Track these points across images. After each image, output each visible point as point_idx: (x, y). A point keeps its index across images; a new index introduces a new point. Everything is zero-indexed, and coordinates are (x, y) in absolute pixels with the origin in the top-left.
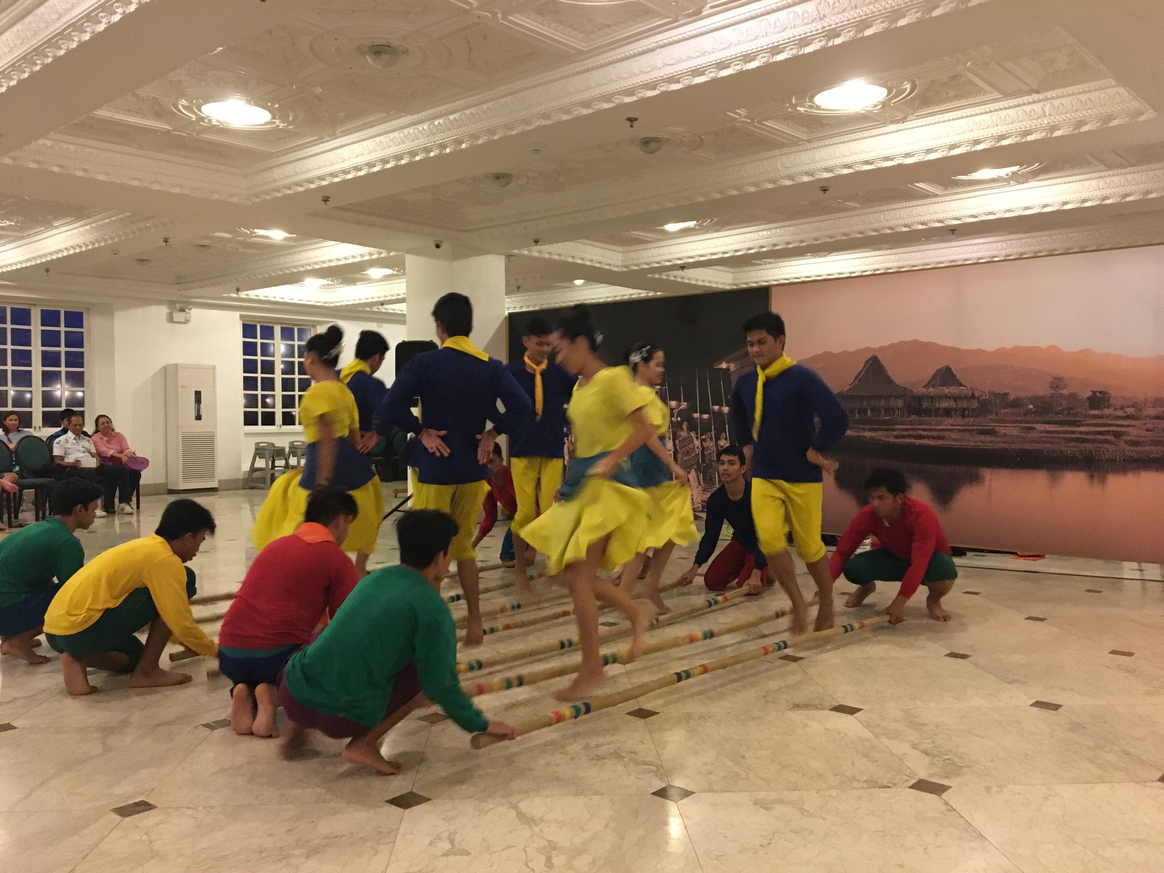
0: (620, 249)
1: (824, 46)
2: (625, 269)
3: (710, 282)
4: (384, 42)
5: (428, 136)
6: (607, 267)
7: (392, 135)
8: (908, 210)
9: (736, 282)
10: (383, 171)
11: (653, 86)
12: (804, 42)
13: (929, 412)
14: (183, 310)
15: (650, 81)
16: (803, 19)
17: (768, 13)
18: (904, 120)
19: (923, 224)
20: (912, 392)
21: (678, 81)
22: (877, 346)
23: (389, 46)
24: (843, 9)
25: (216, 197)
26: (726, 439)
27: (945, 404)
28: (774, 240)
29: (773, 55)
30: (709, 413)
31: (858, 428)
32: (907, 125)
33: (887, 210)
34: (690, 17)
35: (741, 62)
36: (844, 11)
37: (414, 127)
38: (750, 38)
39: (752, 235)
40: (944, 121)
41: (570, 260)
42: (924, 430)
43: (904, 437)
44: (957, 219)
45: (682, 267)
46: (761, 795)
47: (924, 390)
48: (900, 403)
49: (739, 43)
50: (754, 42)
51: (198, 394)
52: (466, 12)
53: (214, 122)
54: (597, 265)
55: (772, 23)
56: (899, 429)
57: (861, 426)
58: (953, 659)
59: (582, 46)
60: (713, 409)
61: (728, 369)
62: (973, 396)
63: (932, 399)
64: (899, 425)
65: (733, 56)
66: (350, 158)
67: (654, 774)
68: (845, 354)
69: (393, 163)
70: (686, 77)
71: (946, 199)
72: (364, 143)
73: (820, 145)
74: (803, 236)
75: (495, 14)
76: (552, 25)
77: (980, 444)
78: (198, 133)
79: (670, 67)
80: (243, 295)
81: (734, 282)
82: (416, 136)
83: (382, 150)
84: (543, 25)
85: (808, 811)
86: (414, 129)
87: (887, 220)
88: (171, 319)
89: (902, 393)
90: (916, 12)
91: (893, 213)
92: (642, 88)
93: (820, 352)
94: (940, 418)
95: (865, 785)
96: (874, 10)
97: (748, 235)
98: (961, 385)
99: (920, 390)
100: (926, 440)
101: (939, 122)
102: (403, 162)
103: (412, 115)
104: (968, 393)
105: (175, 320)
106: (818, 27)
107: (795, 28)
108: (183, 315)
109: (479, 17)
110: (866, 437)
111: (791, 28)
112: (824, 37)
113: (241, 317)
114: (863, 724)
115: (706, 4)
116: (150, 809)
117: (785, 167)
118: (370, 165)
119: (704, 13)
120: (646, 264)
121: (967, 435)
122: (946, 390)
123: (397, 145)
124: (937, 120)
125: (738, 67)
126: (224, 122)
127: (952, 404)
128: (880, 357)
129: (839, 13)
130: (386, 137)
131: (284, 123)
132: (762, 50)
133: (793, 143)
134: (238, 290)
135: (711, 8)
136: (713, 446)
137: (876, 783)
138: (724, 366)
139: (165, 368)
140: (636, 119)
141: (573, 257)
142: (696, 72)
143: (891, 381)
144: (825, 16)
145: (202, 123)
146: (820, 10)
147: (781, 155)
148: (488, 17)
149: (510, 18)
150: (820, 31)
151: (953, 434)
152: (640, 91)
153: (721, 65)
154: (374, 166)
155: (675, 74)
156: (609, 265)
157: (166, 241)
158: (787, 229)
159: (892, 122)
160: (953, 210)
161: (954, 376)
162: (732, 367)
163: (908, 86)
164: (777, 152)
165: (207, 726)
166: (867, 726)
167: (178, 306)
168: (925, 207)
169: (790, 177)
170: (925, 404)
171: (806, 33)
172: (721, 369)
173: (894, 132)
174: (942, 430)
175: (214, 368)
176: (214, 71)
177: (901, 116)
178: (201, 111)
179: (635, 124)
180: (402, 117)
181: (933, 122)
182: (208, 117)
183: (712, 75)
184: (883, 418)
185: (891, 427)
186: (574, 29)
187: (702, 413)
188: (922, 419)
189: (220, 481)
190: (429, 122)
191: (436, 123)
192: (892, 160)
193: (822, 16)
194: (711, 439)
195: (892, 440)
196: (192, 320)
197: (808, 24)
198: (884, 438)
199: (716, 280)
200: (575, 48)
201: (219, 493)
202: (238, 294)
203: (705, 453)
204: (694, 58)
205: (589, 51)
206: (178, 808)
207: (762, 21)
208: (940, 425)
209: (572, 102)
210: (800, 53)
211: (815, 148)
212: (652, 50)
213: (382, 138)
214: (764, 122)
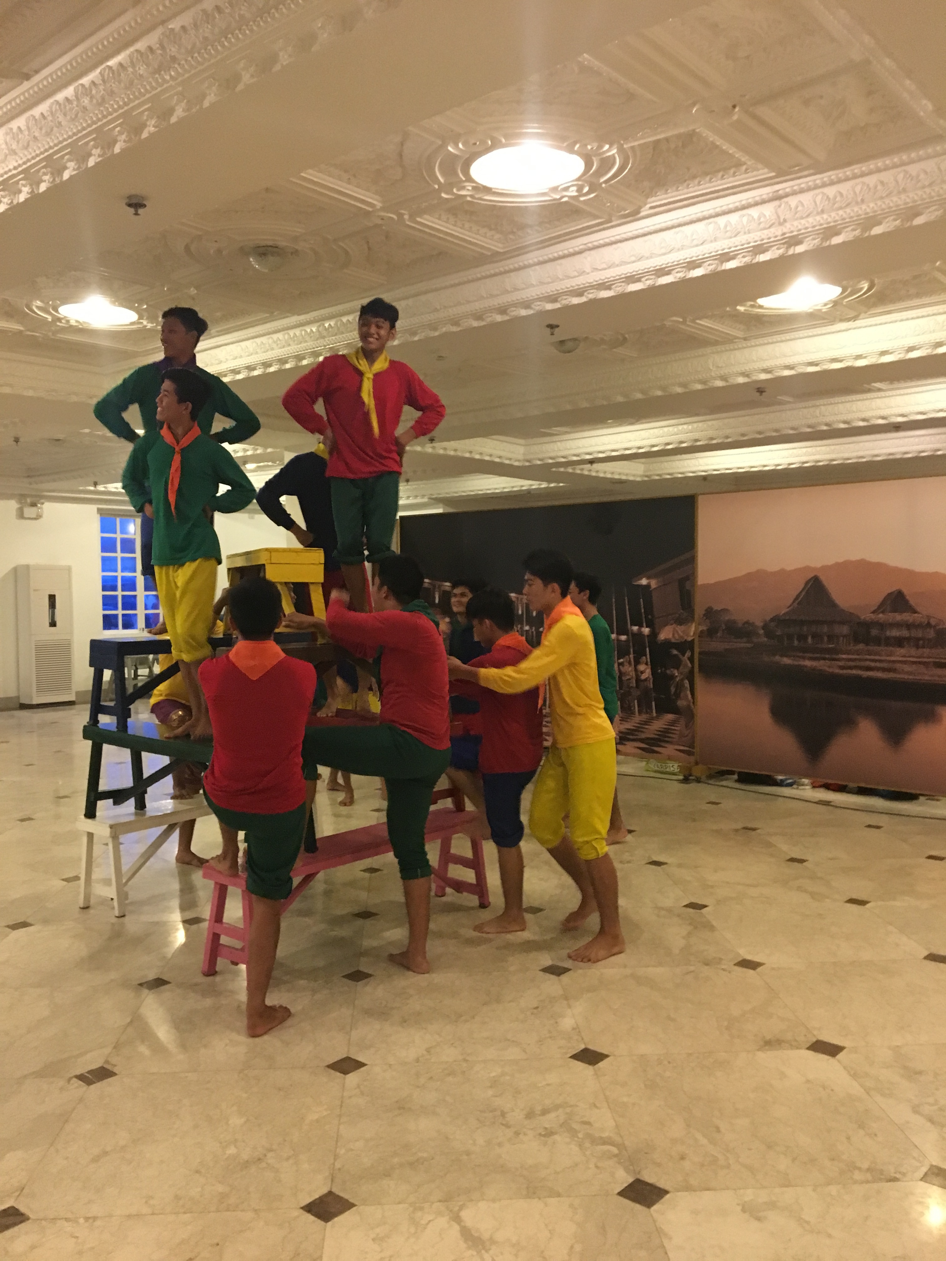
0: (522, 441)
1: (783, 254)
2: (527, 464)
3: (620, 474)
4: (270, 243)
5: (317, 339)
6: (507, 462)
7: (275, 336)
8: (848, 405)
9: (649, 473)
10: (265, 376)
11: (579, 293)
12: (760, 249)
13: (878, 641)
14: (34, 505)
15: (576, 287)
16: (760, 224)
17: (717, 215)
18: (855, 318)
19: (864, 420)
20: (858, 617)
21: (609, 288)
22: (819, 565)
23: (277, 247)
24: (806, 214)
25: (74, 399)
26: (646, 664)
27: (895, 633)
28: (696, 435)
29: (722, 263)
30: (628, 635)
31: (798, 657)
32: (858, 323)
33: (824, 405)
34: (626, 218)
35: (684, 269)
36: (808, 216)
37: (301, 328)
38: (695, 242)
39: (671, 429)
40: (902, 320)
41: (467, 455)
42: (872, 660)
43: (850, 668)
44: (903, 415)
45: (591, 462)
46: (749, 1195)
47: (873, 616)
48: (845, 630)
49: (682, 248)
50: (701, 248)
51: (52, 598)
52: (367, 213)
53: (73, 323)
54: (497, 460)
55: (722, 226)
56: (843, 659)
57: (801, 654)
58: (933, 963)
59: (499, 247)
60: (632, 630)
61: (648, 586)
62: (929, 625)
63: (882, 626)
64: (844, 654)
65: (675, 263)
66: (227, 360)
67: (616, 1159)
68: (782, 572)
69: (277, 366)
70: (620, 284)
71: (890, 393)
72: (243, 344)
73: (757, 343)
74: (728, 432)
75: (400, 216)
76: (467, 225)
77: (937, 678)
78: (54, 333)
79: (601, 272)
80: (101, 488)
81: (646, 474)
82: (303, 338)
83: (265, 352)
84: (455, 225)
85: (808, 1223)
86: (301, 331)
87: (824, 416)
88: (21, 515)
89: (847, 618)
90: (895, 220)
91: (830, 408)
92: (567, 295)
93: (753, 569)
94: (891, 648)
95: (869, 1176)
96: (845, 216)
97: (666, 429)
98: (915, 612)
99: (866, 616)
100: (875, 672)
101: (896, 321)
102: (288, 366)
103: (298, 315)
104: (923, 620)
105: (26, 515)
106: (777, 234)
107: (749, 233)
108: (34, 509)
109: (382, 219)
110: (806, 666)
111: (745, 233)
112: (783, 244)
113: (99, 510)
114: (849, 1072)
115: (646, 204)
116: (21, 1222)
117: (718, 367)
118: (250, 368)
119: (642, 214)
120: (551, 458)
121: (922, 669)
122: (899, 617)
123: (281, 348)
124: (894, 319)
125: (681, 275)
126: (85, 323)
127: (905, 633)
128: (823, 578)
129: (802, 218)
130: (269, 339)
131: (152, 323)
132: (710, 257)
133: (728, 340)
134: (95, 484)
135: (651, 208)
136: (631, 671)
137: (881, 1172)
138: (644, 582)
139: (15, 570)
140: (558, 326)
141: (471, 452)
142: (632, 279)
143: (834, 605)
144: (785, 221)
145: (58, 324)
146: (780, 214)
147: (713, 353)
148: (393, 218)
149: (419, 219)
150: (779, 238)
151: (904, 666)
152: (565, 297)
153: (661, 272)
154: (254, 369)
155: (606, 280)
156: (510, 459)
157: (17, 440)
158: (710, 423)
159: (842, 320)
160: (899, 406)
161: (907, 602)
162: (654, 584)
163: (865, 286)
164: (709, 350)
165: (81, 1077)
166: (855, 1076)
167: (29, 500)
168: (867, 402)
169: (723, 378)
170: (874, 632)
171: (762, 240)
172: (642, 586)
173: (844, 331)
174: (894, 662)
175: (69, 569)
176: (73, 273)
177: (852, 314)
178: (59, 313)
179: (556, 330)
180: (287, 317)
181: (889, 320)
182: (65, 317)
183: (649, 283)
184: (825, 646)
185: (834, 656)
186: (491, 229)
187: (619, 634)
188: (870, 648)
189: (78, 693)
190: (319, 324)
191: (327, 325)
192: (841, 361)
193: (782, 220)
194: (630, 663)
195: (837, 671)
196: (44, 516)
197: (765, 229)
198: (827, 669)
199: (626, 471)
200: (489, 249)
201: (77, 706)
202: (95, 487)
203: (623, 678)
204: (629, 263)
205: (504, 253)
206: (54, 1220)
207: (710, 223)
208: (890, 656)
209: (485, 308)
210: (754, 261)
211: (752, 346)
212: (580, 252)
213: (264, 339)
214: (698, 321)
